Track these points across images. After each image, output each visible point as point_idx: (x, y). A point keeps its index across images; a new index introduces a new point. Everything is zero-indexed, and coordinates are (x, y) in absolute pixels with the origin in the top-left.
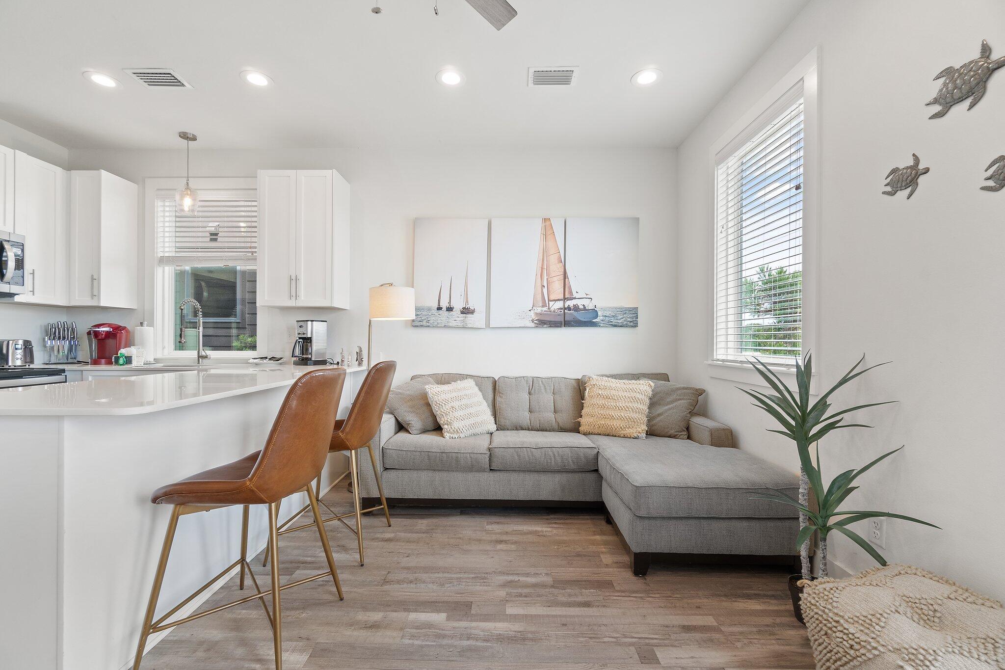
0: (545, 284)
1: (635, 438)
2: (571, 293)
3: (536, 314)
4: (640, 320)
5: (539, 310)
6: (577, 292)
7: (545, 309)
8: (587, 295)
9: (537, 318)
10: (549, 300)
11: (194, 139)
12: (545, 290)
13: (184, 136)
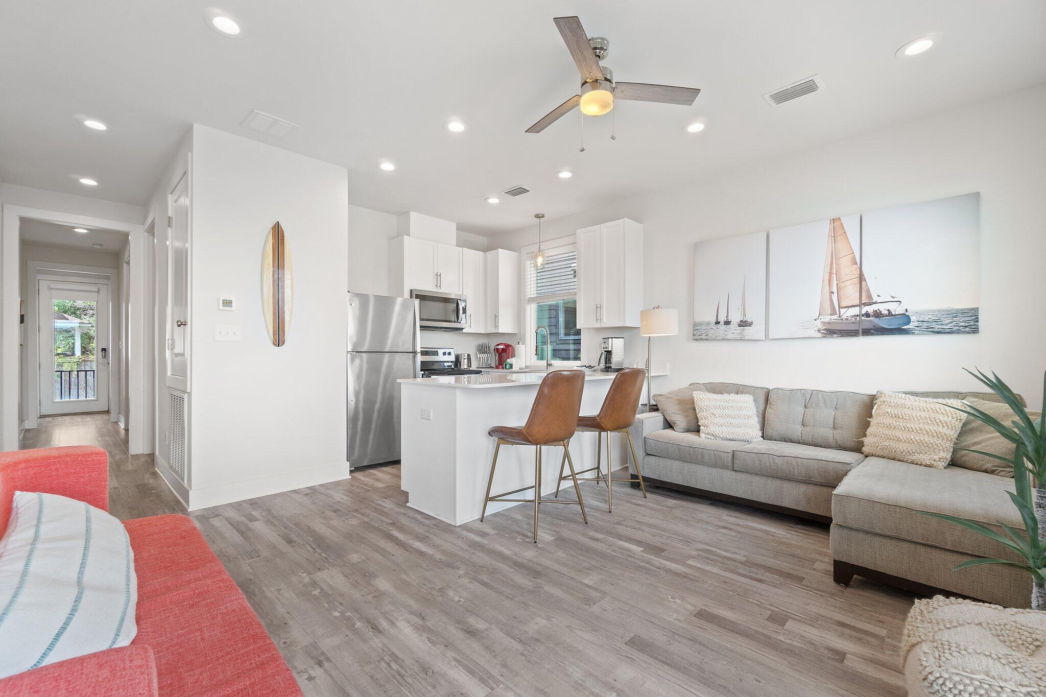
0: (835, 290)
1: (929, 466)
2: (870, 296)
3: (824, 323)
4: (981, 324)
5: (827, 319)
6: (878, 296)
7: (835, 317)
8: (893, 297)
9: (824, 328)
10: (839, 307)
11: (543, 216)
12: (835, 297)
13: (537, 216)
